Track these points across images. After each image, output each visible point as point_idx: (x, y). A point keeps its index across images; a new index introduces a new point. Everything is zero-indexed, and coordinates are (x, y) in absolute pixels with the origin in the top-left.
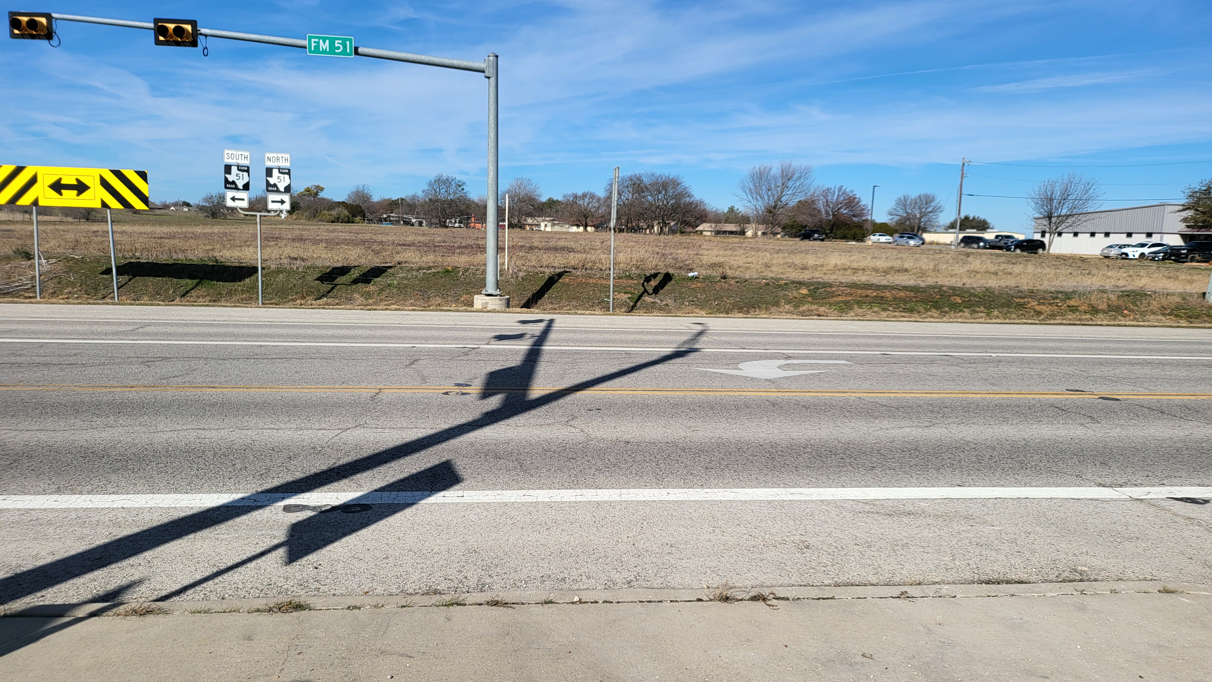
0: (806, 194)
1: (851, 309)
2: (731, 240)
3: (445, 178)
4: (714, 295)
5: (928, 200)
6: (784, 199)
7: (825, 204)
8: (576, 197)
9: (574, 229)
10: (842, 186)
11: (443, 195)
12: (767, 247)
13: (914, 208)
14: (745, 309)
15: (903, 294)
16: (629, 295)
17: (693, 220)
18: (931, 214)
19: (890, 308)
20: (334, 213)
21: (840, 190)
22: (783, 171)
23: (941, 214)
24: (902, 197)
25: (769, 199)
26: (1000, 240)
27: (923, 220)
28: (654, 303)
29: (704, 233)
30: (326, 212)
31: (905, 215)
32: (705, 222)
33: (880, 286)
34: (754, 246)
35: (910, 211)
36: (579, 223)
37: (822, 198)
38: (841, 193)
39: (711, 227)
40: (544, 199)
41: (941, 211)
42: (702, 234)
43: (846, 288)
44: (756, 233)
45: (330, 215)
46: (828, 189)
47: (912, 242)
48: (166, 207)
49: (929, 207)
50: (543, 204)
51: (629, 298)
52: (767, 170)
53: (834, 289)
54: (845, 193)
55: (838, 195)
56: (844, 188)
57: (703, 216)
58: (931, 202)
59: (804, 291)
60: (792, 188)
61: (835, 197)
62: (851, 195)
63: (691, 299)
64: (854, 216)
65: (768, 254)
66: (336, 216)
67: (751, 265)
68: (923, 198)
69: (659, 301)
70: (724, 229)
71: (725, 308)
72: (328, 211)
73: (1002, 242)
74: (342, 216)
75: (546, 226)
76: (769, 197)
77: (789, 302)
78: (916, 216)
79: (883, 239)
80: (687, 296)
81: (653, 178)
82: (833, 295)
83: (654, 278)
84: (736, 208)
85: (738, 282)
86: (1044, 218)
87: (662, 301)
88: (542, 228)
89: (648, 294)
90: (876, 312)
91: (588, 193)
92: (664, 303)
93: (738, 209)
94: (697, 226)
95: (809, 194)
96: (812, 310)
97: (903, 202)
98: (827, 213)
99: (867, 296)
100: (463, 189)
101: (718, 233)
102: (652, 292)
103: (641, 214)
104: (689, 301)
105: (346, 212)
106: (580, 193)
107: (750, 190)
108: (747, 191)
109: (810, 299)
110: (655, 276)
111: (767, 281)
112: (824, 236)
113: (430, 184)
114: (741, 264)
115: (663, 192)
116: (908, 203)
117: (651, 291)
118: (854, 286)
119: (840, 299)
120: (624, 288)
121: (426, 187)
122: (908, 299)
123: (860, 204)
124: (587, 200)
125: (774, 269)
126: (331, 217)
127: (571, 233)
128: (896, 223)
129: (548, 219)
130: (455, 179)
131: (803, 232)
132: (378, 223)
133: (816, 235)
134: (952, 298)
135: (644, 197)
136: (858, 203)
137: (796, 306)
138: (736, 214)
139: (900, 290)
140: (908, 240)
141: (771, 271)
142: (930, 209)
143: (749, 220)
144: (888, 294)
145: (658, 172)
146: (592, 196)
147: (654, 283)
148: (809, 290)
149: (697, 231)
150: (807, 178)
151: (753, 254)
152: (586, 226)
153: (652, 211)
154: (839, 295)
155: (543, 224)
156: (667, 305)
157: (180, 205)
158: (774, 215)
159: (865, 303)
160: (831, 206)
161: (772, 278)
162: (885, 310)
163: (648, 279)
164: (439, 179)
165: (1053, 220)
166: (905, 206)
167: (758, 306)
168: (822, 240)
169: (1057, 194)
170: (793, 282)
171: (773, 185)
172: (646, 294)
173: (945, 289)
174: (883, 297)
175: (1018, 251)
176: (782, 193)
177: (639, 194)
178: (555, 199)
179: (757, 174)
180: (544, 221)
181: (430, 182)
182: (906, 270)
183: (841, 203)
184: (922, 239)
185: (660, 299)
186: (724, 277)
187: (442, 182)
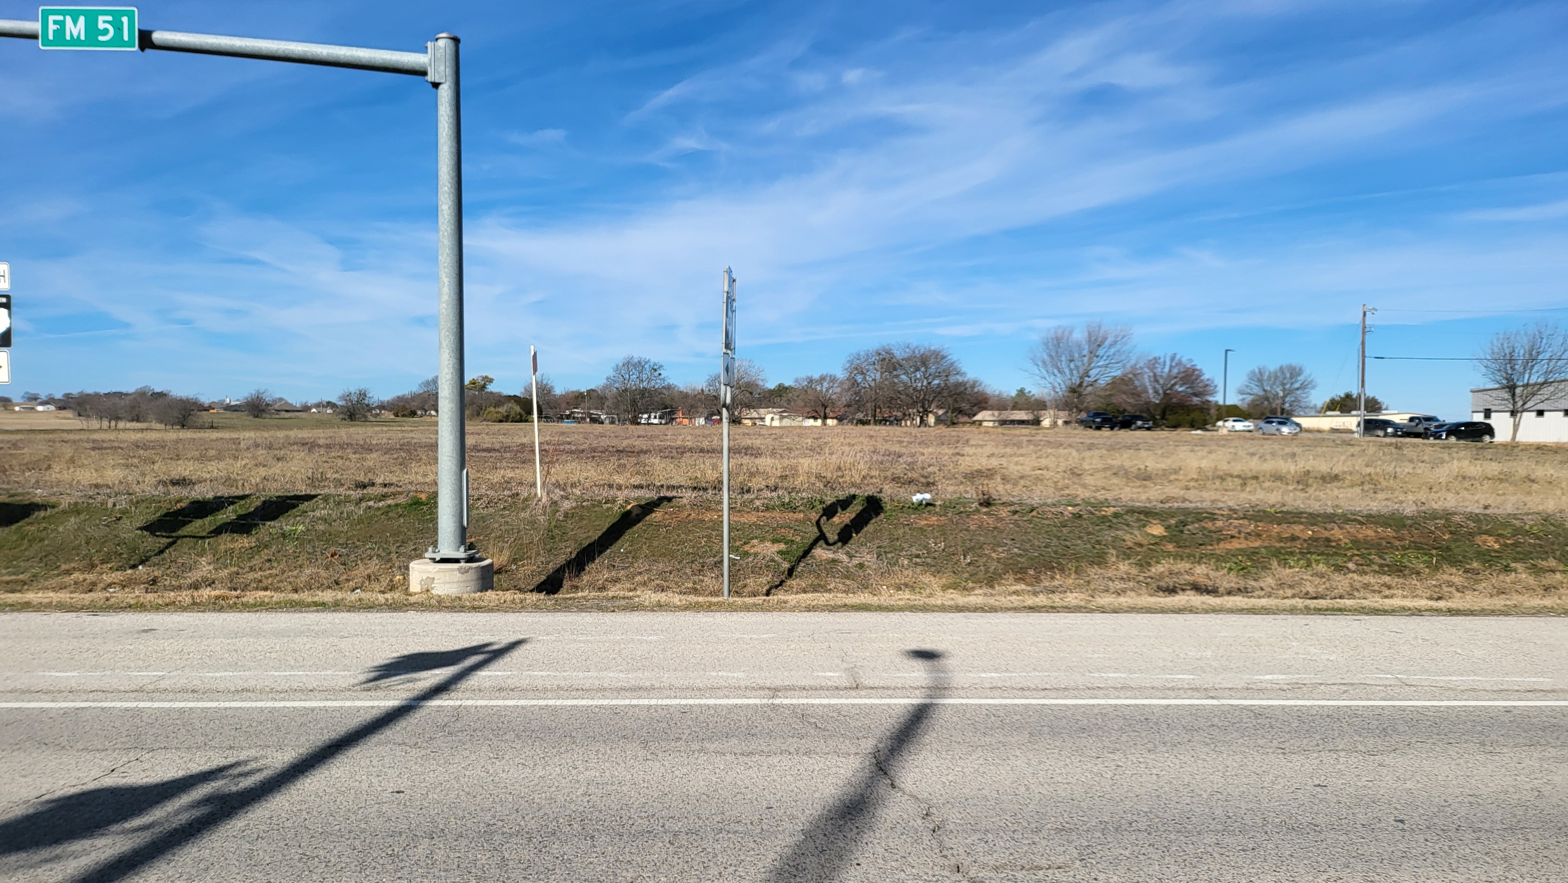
0: (1124, 366)
1: (1264, 568)
2: (1017, 432)
3: (636, 360)
4: (964, 542)
5: (1295, 372)
6: (1093, 373)
7: (1152, 379)
8: (811, 381)
9: (810, 422)
10: (1175, 354)
11: (633, 382)
12: (1072, 440)
13: (1274, 384)
14: (1032, 572)
15: (1370, 533)
16: (782, 546)
17: (967, 407)
18: (1298, 392)
19: (1351, 565)
20: (503, 410)
21: (1173, 359)
22: (1090, 334)
23: (1313, 391)
24: (1257, 370)
25: (1072, 374)
26: (1417, 425)
27: (1287, 399)
28: (834, 561)
29: (985, 424)
30: (492, 409)
31: (1262, 393)
32: (985, 409)
33: (1319, 515)
34: (1052, 440)
35: (1268, 388)
36: (815, 414)
37: (1146, 370)
38: (1174, 364)
39: (993, 415)
40: (771, 385)
41: (1313, 387)
42: (980, 425)
43: (1246, 522)
44: (1055, 423)
45: (498, 413)
46: (1155, 358)
47: (1285, 430)
48: (306, 409)
49: (1296, 381)
50: (771, 392)
51: (780, 552)
52: (1066, 333)
53: (1219, 524)
54: (1179, 363)
55: (1171, 366)
56: (1178, 357)
57: (981, 402)
58: (1299, 374)
59: (1157, 530)
60: (1105, 358)
61: (1167, 370)
62: (1188, 366)
63: (914, 551)
64: (1195, 395)
65: (1074, 453)
66: (505, 414)
67: (1044, 472)
68: (1286, 371)
69: (844, 558)
70: (1013, 417)
71: (987, 571)
72: (495, 407)
73: (1420, 426)
74: (512, 414)
75: (771, 418)
76: (1071, 370)
77: (1126, 554)
78: (1277, 394)
79: (1240, 426)
80: (905, 545)
81: (908, 350)
82: (1219, 537)
83: (844, 509)
84: (1027, 391)
85: (1015, 512)
86: (1504, 388)
87: (851, 557)
88: (768, 422)
89: (828, 544)
90: (1322, 576)
91: (827, 375)
92: (856, 561)
93: (1030, 392)
94: (974, 415)
95: (1128, 366)
96: (1178, 573)
97: (1259, 376)
98: (1156, 392)
99: (1294, 538)
100: (660, 374)
101: (1003, 423)
102: (836, 537)
103: (892, 398)
104: (910, 558)
105: (518, 409)
106: (816, 376)
107: (1044, 362)
108: (1039, 363)
109: (1170, 547)
110: (845, 503)
111: (1076, 510)
112: (1151, 423)
113: (617, 369)
114: (1027, 470)
115: (923, 369)
116: (1265, 377)
117: (832, 537)
118: (1259, 515)
119: (1236, 545)
120: (774, 529)
121: (611, 373)
122: (1384, 543)
123: (1202, 378)
124: (825, 385)
125: (1089, 480)
126: (499, 415)
127: (806, 427)
128: (1249, 405)
129: (775, 410)
130: (649, 361)
131: (1120, 419)
132: (558, 422)
133: (1139, 423)
134: (1479, 540)
135: (897, 376)
136: (1199, 376)
137: (1144, 565)
138: (1028, 398)
139: (1363, 524)
140: (1279, 426)
141: (1085, 486)
142: (1297, 385)
143: (1045, 406)
144: (1337, 533)
145: (914, 343)
146: (833, 379)
147: (843, 518)
148: (1168, 528)
149: (974, 422)
150: (1125, 344)
151: (1049, 451)
152: (825, 417)
153: (907, 395)
154: (1232, 537)
155: (768, 418)
156: (861, 566)
157: (323, 406)
158: (1080, 395)
159: (1292, 553)
160: (1161, 381)
161: (1086, 502)
162: (1339, 569)
163: (830, 511)
164: (628, 363)
165: (1518, 391)
166: (1260, 381)
167: (1059, 564)
168: (1149, 429)
169: (1521, 353)
170: (1132, 511)
171: (1076, 355)
172: (821, 542)
173: (1457, 519)
174: (1328, 540)
175: (1453, 439)
176: (1090, 364)
177: (890, 372)
178: (787, 384)
179: (1053, 339)
180: (769, 413)
181: (617, 366)
182: (1336, 478)
183: (1176, 377)
184: (1298, 425)
185: (847, 553)
186: (987, 503)
187: (630, 364)
